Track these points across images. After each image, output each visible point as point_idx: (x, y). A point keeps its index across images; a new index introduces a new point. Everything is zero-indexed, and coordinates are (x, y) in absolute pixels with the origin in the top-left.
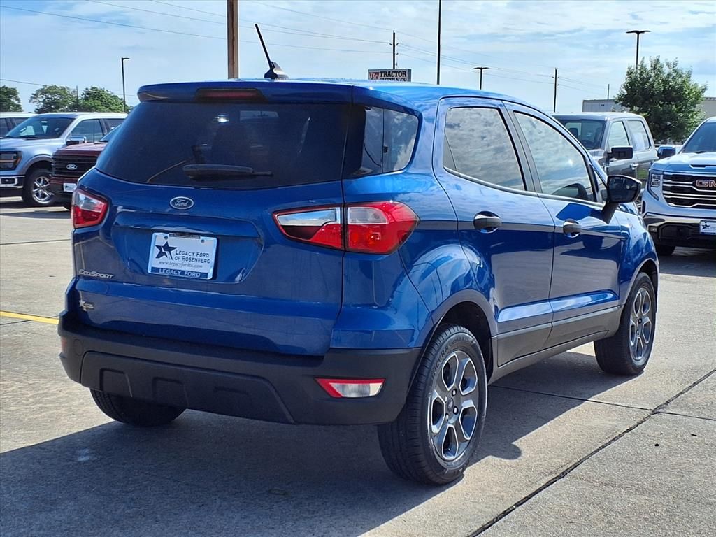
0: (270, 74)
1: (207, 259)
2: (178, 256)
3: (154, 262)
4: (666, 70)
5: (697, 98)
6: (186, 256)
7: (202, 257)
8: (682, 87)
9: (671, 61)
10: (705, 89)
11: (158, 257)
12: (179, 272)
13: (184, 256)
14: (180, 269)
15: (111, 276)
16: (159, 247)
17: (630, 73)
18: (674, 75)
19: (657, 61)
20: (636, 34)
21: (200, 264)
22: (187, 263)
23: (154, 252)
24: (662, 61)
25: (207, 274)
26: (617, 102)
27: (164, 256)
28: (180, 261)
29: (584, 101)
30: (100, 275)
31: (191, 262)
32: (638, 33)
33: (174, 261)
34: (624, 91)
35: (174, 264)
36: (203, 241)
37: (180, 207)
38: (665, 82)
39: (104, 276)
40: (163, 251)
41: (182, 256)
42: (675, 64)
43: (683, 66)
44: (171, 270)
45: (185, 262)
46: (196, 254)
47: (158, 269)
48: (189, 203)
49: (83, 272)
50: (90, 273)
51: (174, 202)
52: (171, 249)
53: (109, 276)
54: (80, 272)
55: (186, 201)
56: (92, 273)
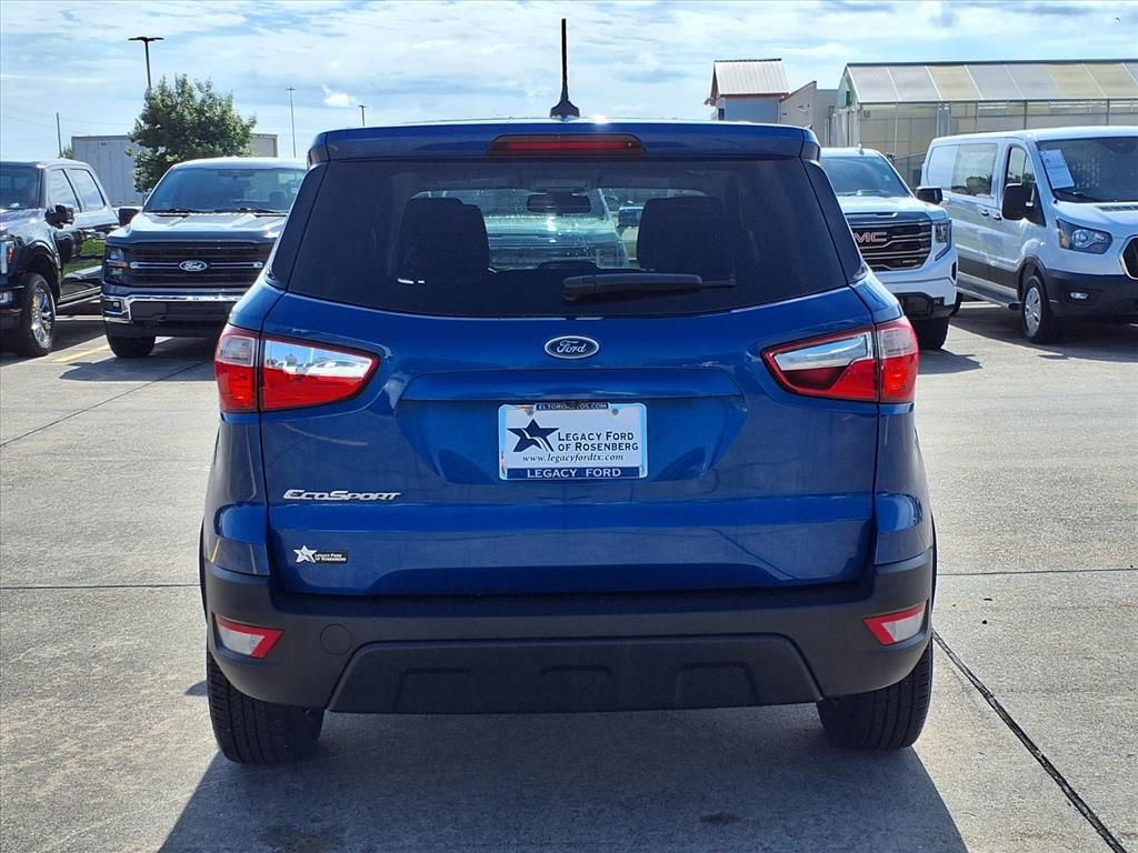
0: (565, 107)
1: (631, 442)
2: (565, 442)
3: (510, 458)
4: (198, 96)
5: (246, 135)
6: (583, 442)
7: (621, 441)
8: (222, 119)
9: (203, 82)
10: (254, 122)
11: (519, 449)
12: (573, 472)
13: (579, 440)
14: (573, 466)
15: (393, 495)
16: (517, 431)
17: (149, 98)
18: (209, 101)
19: (184, 83)
20: (143, 43)
21: (617, 452)
22: (589, 453)
23: (508, 441)
24: (190, 82)
26: (133, 141)
27: (533, 446)
28: (572, 451)
29: (74, 138)
30: (360, 496)
31: (596, 452)
32: (146, 40)
33: (556, 453)
34: (142, 123)
35: (558, 459)
36: (615, 412)
37: (570, 354)
38: (200, 112)
39: (374, 496)
40: (529, 437)
41: (573, 443)
42: (209, 87)
43: (219, 90)
44: (553, 470)
45: (582, 453)
46: (604, 436)
47: (526, 470)
48: (590, 346)
49: (300, 494)
50: (326, 494)
51: (554, 347)
52: (545, 433)
53: (385, 495)
54: (287, 496)
55: (581, 343)
56: (332, 494)
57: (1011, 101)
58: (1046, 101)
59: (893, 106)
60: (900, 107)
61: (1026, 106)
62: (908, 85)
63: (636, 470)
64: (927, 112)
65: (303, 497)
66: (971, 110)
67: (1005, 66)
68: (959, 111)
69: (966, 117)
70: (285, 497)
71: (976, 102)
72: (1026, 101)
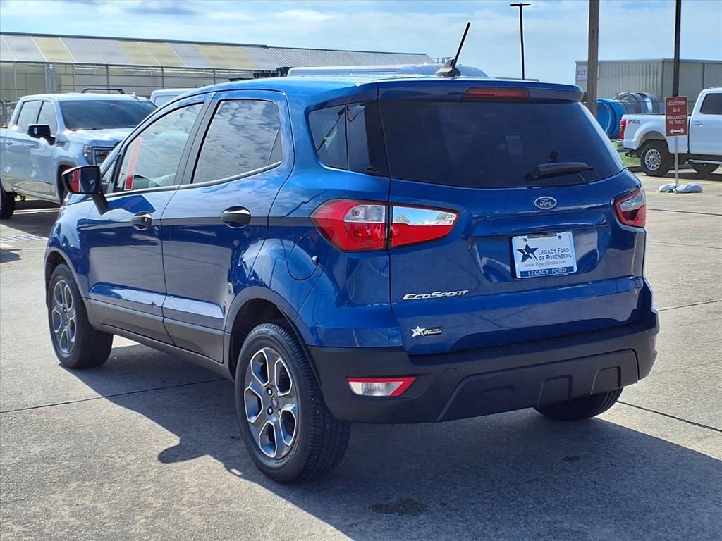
1: (568, 253)
2: (541, 255)
3: (520, 267)
6: (549, 255)
7: (564, 253)
11: (523, 261)
12: (547, 271)
13: (547, 254)
14: (547, 268)
15: (465, 292)
16: (521, 251)
21: (564, 259)
22: (552, 260)
23: (518, 256)
25: (572, 267)
27: (529, 259)
28: (545, 260)
30: (448, 294)
31: (555, 259)
33: (539, 262)
35: (540, 265)
36: (560, 237)
37: (545, 206)
39: (454, 294)
40: (526, 254)
41: (545, 255)
44: (538, 271)
45: (550, 261)
46: (557, 250)
47: (527, 272)
48: (553, 202)
49: (414, 296)
50: (429, 295)
51: (538, 202)
52: (533, 250)
53: (461, 292)
54: (405, 298)
55: (549, 200)
56: (433, 294)
57: (97, 65)
58: (121, 66)
59: (12, 64)
60: (17, 65)
61: (107, 68)
62: (20, 49)
63: (571, 268)
64: (35, 69)
65: (415, 298)
66: (69, 69)
67: (88, 40)
68: (60, 69)
69: (65, 74)
70: (404, 299)
71: (72, 64)
72: (107, 65)
